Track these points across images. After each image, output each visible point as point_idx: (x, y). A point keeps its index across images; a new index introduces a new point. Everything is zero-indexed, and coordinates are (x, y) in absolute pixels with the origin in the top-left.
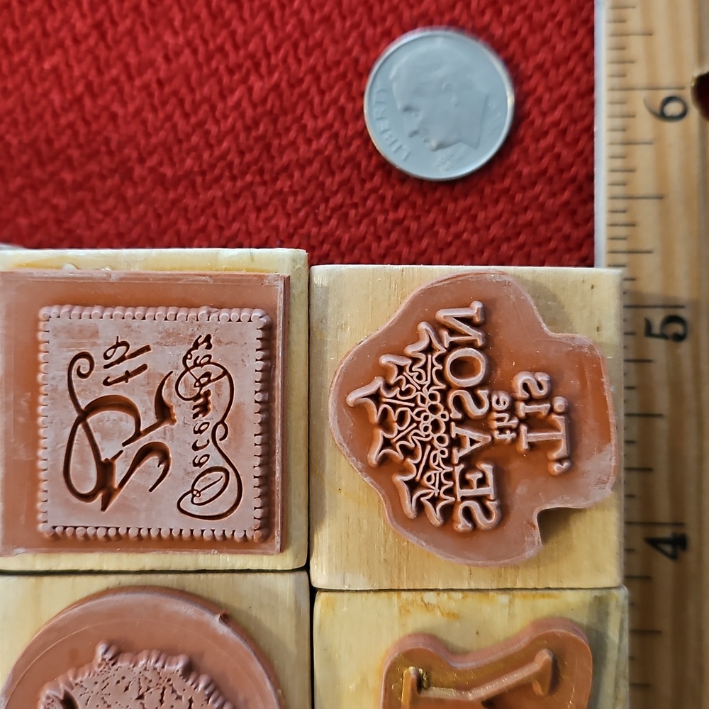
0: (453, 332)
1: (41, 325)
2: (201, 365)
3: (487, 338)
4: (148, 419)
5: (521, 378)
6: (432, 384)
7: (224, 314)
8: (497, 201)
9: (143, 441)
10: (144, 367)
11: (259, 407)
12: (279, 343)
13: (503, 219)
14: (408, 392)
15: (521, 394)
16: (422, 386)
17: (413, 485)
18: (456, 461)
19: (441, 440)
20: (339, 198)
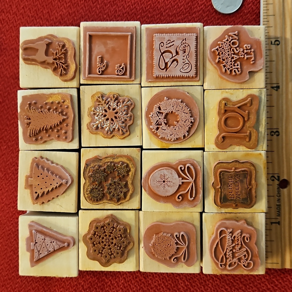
0: (232, 37)
1: (154, 37)
2: (184, 44)
3: (238, 38)
4: (174, 54)
5: (245, 46)
6: (228, 47)
7: (188, 34)
8: (239, 18)
9: (173, 58)
10: (173, 45)
11: (195, 52)
12: (199, 40)
13: (241, 22)
14: (223, 48)
15: (245, 48)
16: (226, 47)
17: (224, 66)
18: (232, 61)
19: (230, 57)
20: (206, 18)
